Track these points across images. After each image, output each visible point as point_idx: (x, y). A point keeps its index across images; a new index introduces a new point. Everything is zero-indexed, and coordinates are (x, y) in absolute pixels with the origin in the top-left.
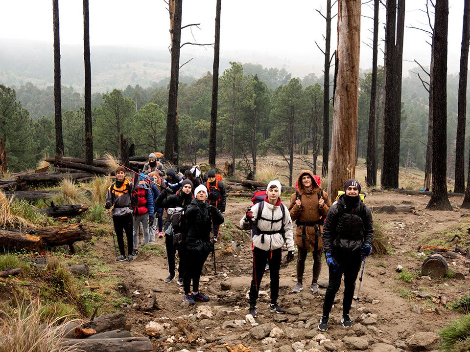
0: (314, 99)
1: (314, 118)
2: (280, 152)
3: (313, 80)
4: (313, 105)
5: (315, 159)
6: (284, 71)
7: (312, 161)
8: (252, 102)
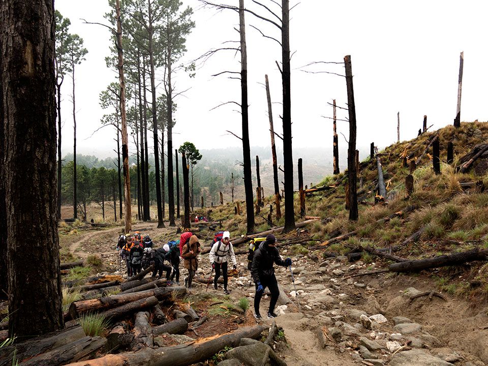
0: (113, 176)
1: (113, 185)
2: (97, 201)
3: (110, 160)
4: (112, 179)
5: (115, 204)
6: (94, 156)
7: (113, 205)
8: (82, 180)
